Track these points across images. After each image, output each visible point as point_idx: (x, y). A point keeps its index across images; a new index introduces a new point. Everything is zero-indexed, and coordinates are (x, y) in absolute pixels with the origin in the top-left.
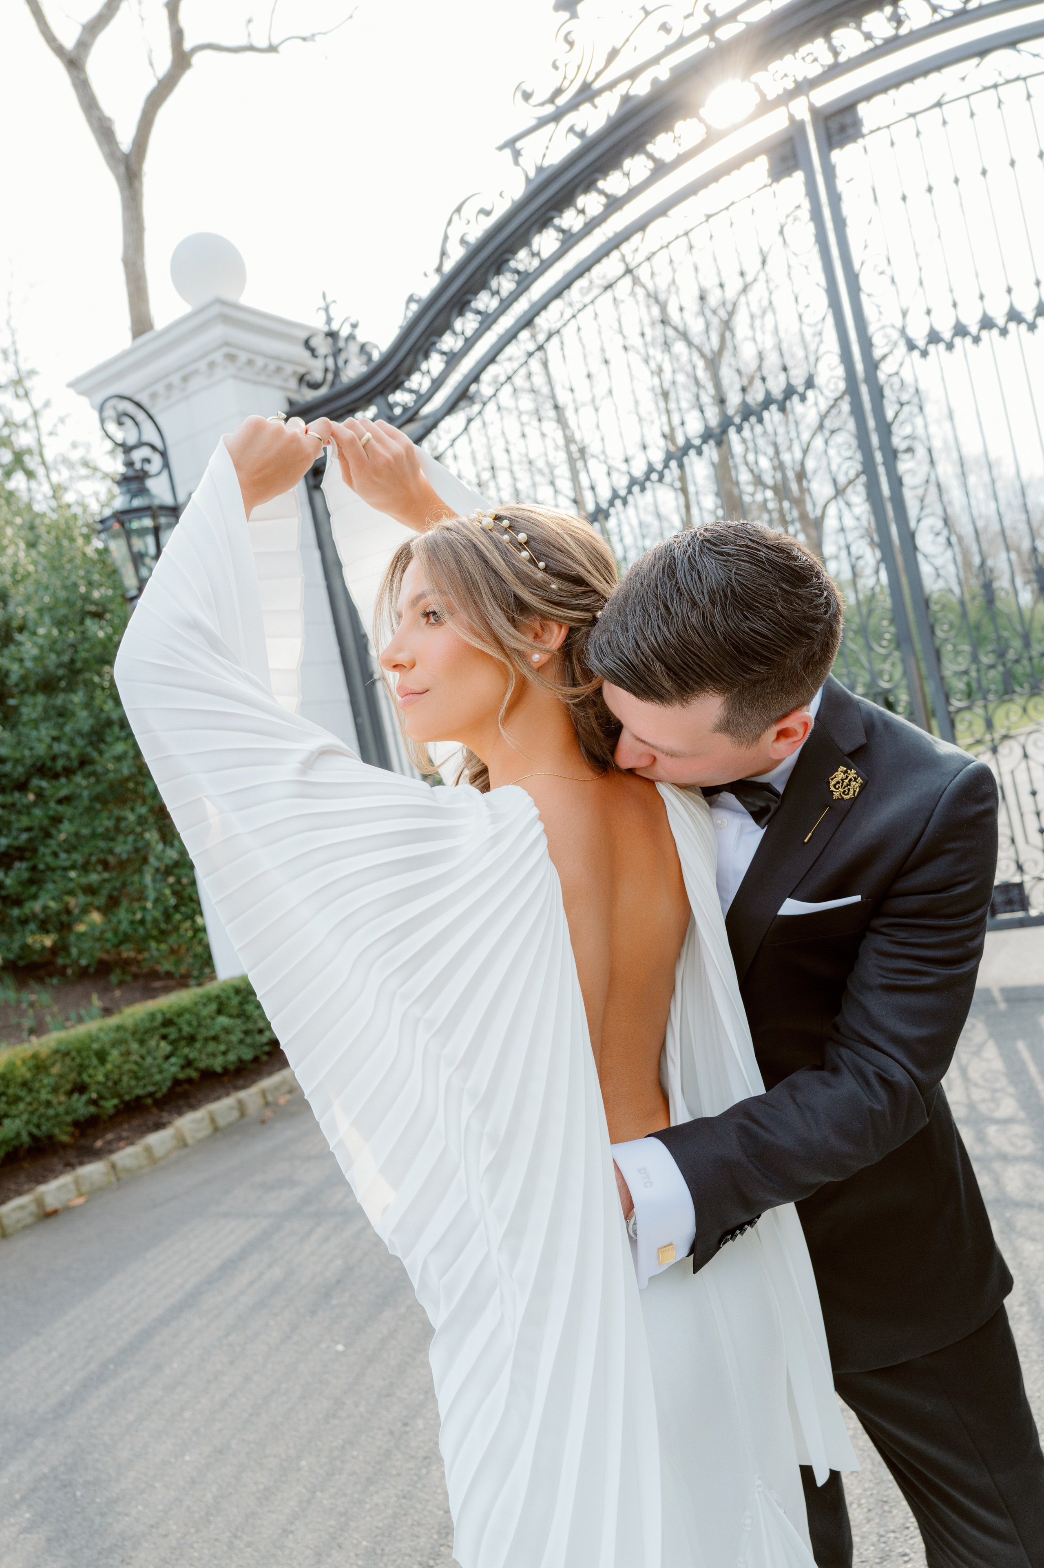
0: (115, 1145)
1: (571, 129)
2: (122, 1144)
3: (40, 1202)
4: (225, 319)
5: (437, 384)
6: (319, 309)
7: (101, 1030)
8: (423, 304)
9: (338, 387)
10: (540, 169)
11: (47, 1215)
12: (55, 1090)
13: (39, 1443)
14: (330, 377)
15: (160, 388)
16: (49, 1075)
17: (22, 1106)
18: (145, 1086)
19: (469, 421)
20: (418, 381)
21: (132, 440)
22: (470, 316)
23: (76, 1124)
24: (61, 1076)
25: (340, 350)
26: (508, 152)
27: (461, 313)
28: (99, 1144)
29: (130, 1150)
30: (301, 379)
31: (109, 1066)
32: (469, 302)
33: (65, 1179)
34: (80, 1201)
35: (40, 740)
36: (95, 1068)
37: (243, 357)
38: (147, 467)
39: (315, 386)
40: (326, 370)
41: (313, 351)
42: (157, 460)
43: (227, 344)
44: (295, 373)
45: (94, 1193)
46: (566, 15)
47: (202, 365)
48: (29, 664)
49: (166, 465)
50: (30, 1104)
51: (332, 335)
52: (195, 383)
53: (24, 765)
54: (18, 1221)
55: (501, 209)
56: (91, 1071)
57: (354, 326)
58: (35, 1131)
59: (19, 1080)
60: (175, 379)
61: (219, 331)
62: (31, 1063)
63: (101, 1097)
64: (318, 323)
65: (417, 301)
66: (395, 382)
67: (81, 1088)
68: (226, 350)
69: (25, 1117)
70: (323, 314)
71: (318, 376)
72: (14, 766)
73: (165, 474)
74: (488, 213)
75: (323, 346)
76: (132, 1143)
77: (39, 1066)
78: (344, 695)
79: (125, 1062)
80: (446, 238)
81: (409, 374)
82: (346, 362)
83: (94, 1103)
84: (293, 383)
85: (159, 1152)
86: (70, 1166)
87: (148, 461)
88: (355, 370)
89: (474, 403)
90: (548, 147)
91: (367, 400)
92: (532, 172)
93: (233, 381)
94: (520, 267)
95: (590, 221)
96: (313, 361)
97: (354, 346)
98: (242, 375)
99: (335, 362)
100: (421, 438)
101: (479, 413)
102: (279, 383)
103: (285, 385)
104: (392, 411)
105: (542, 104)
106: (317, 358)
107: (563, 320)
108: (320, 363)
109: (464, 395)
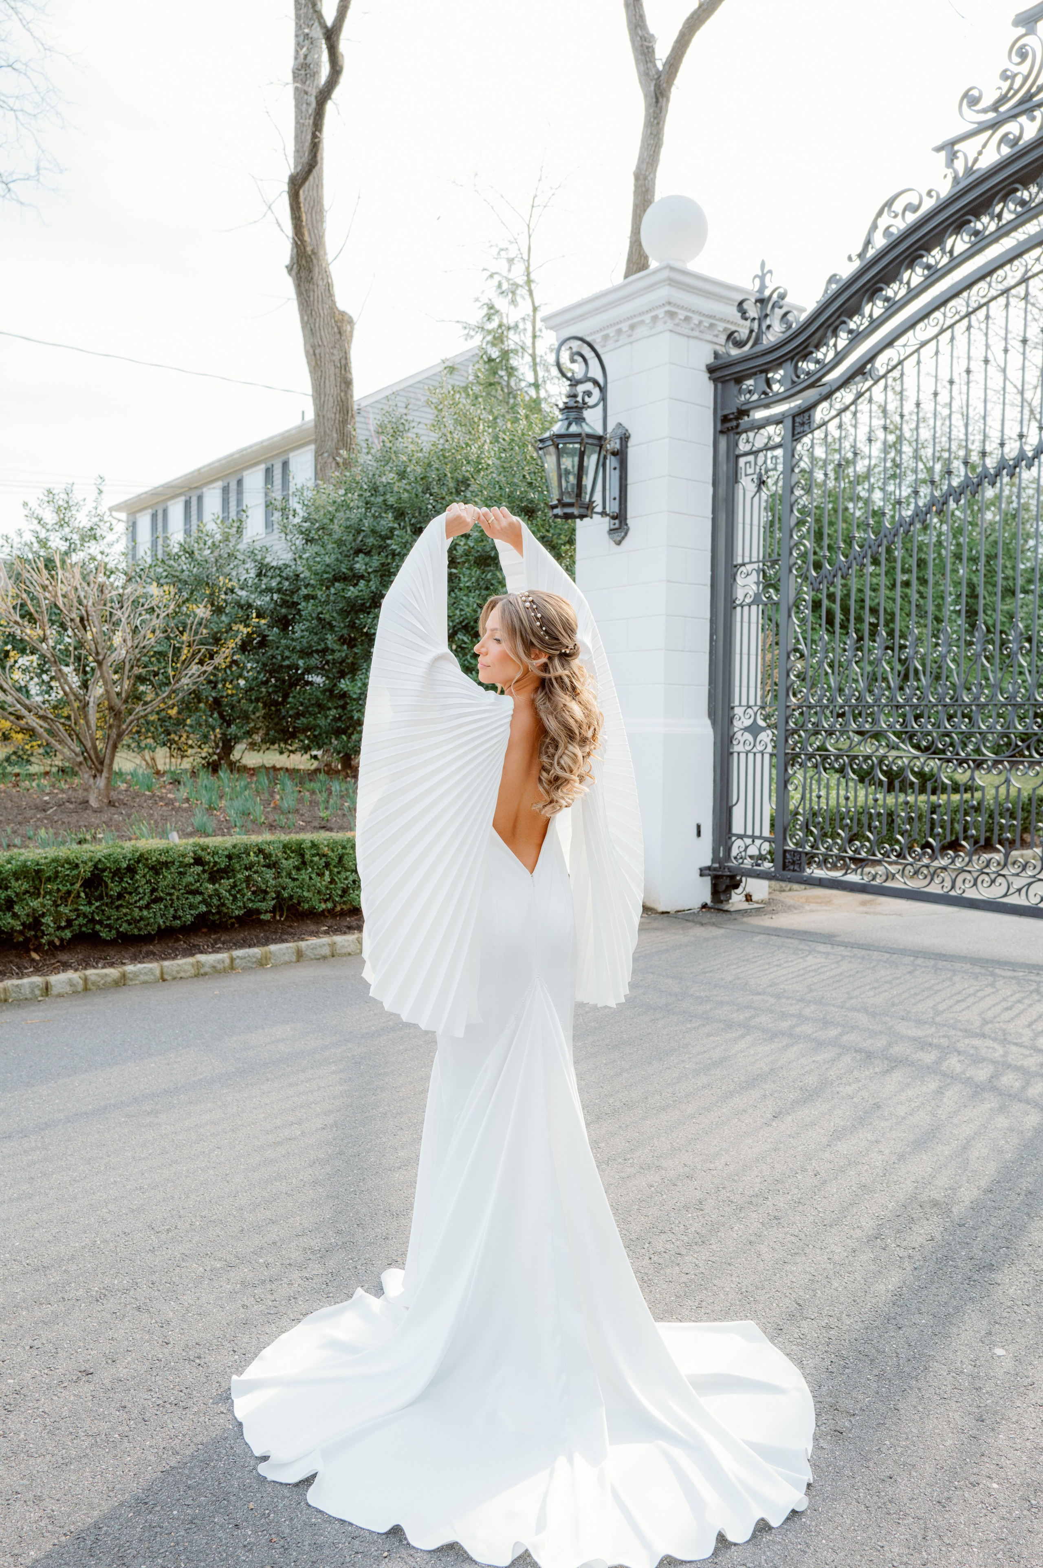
1: (1004, 139)
4: (672, 282)
5: (840, 358)
6: (756, 276)
8: (841, 284)
9: (758, 348)
10: (969, 172)
14: (753, 336)
15: (611, 332)
19: (860, 395)
20: (826, 354)
21: (579, 375)
22: (879, 303)
25: (766, 316)
26: (943, 154)
27: (871, 299)
30: (730, 336)
32: (881, 289)
35: (468, 606)
37: (682, 314)
38: (587, 399)
39: (739, 344)
40: (752, 331)
41: (743, 313)
42: (596, 392)
43: (669, 303)
44: (725, 329)
46: (1022, 30)
47: (647, 318)
49: (604, 399)
51: (762, 301)
52: (641, 331)
55: (928, 204)
57: (782, 297)
60: (625, 326)
61: (664, 292)
64: (753, 287)
65: (837, 282)
66: (803, 352)
68: (667, 308)
70: (757, 281)
71: (743, 333)
73: (601, 406)
74: (914, 209)
75: (753, 311)
78: (708, 615)
81: (817, 347)
82: (769, 327)
84: (722, 339)
87: (589, 394)
88: (774, 335)
89: (866, 380)
90: (980, 153)
91: (778, 363)
92: (961, 174)
93: (668, 334)
94: (932, 261)
95: (1003, 226)
96: (743, 322)
97: (779, 312)
98: (678, 329)
99: (760, 325)
100: (814, 405)
101: (869, 389)
102: (710, 338)
103: (715, 340)
104: (798, 377)
105: (985, 111)
106: (746, 319)
107: (957, 317)
108: (748, 323)
109: (860, 371)
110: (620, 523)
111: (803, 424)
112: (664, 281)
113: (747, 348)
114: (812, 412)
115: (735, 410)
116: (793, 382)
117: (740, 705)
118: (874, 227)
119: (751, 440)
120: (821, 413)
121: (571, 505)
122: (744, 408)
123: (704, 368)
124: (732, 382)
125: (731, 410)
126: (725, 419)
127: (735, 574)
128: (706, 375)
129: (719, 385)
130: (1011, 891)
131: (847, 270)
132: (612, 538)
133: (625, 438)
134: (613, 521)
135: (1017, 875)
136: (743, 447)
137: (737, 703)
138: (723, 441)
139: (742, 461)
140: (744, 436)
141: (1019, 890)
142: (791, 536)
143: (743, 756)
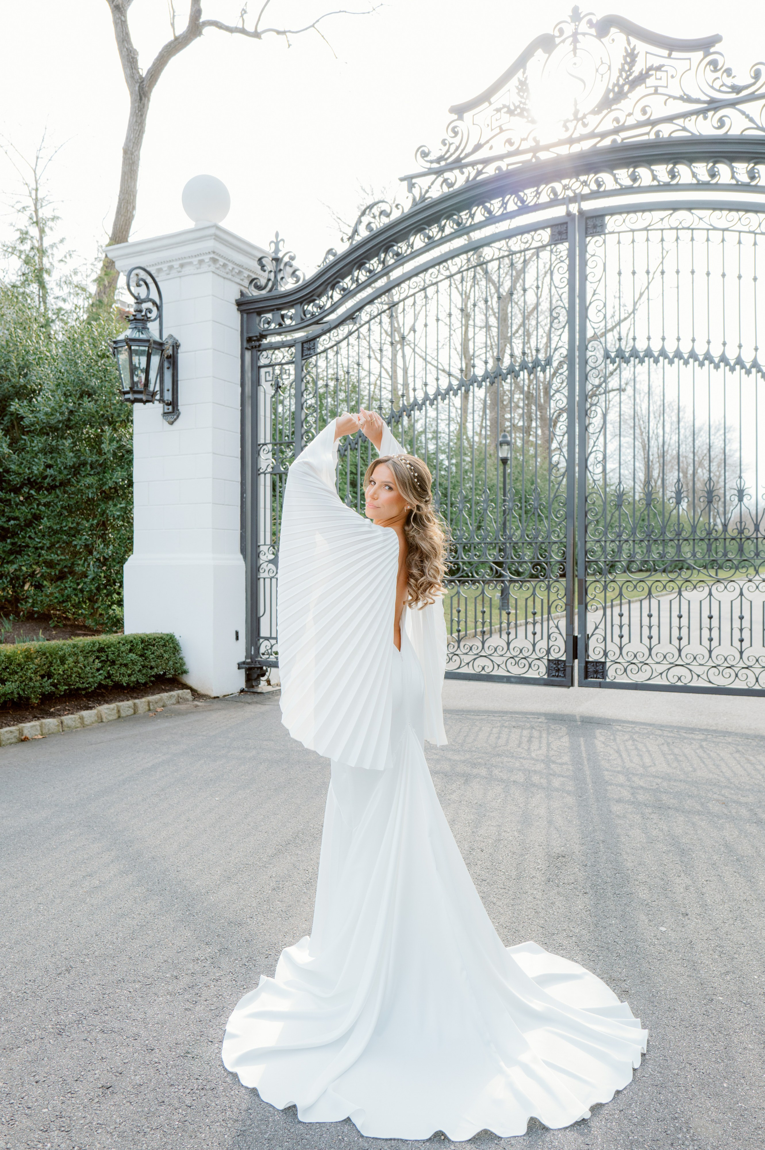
0: (62, 712)
1: (445, 182)
2: (65, 712)
3: (21, 732)
4: (217, 238)
5: (335, 307)
6: (272, 242)
7: (64, 645)
8: (337, 258)
9: (274, 293)
10: (423, 199)
11: (24, 740)
12: (35, 672)
14: (270, 284)
15: (165, 267)
16: (33, 663)
17: (16, 677)
18: (83, 683)
19: (350, 334)
20: (324, 302)
21: (143, 296)
22: (364, 273)
23: (43, 694)
24: (39, 666)
25: (280, 270)
26: (405, 183)
27: (358, 269)
28: (52, 710)
29: (70, 716)
30: (252, 282)
31: (66, 666)
32: (365, 263)
33: (35, 723)
34: (40, 737)
36: (58, 665)
37: (222, 261)
38: (149, 315)
39: (259, 288)
40: (269, 280)
41: (263, 267)
42: (155, 309)
43: (214, 252)
44: (249, 276)
45: (50, 734)
46: (454, 117)
47: (195, 261)
49: (160, 316)
50: (21, 677)
51: (277, 260)
52: (187, 270)
53: (21, 478)
54: (8, 739)
55: (396, 215)
56: (56, 667)
57: (292, 258)
58: (21, 693)
59: (18, 662)
60: (176, 264)
61: (211, 244)
62: (25, 654)
63: (59, 683)
64: (270, 249)
65: (335, 255)
66: (310, 299)
67: (50, 675)
68: (212, 256)
69: (17, 683)
70: (273, 246)
71: (263, 282)
72: (15, 477)
73: (158, 321)
74: (387, 216)
75: (270, 266)
76: (72, 714)
77: (28, 657)
78: (239, 479)
79: (75, 666)
81: (319, 296)
82: (282, 278)
83: (55, 685)
84: (246, 283)
85: (87, 721)
86: (36, 717)
87: (150, 310)
88: (288, 285)
89: (355, 323)
90: (430, 187)
91: (290, 305)
92: (418, 199)
93: (211, 274)
94: (400, 250)
95: (446, 236)
96: (262, 273)
97: (289, 270)
98: (218, 272)
99: (275, 277)
100: (319, 336)
101: (357, 329)
102: (238, 281)
103: (241, 282)
104: (305, 315)
105: (432, 162)
106: (265, 271)
107: (417, 289)
108: (266, 274)
109: (351, 317)
110: (173, 408)
111: (309, 349)
112: (210, 236)
113: (264, 292)
114: (315, 341)
115: (258, 334)
116: (302, 319)
117: (265, 545)
118: (359, 222)
119: (270, 356)
120: (323, 342)
121: (140, 392)
122: (264, 333)
123: (234, 302)
124: (255, 315)
125: (254, 334)
126: (250, 340)
127: (259, 451)
128: (236, 307)
129: (245, 316)
130: (463, 664)
131: (342, 248)
132: (166, 420)
133: (176, 346)
134: (166, 407)
135: (466, 654)
136: (263, 361)
137: (262, 542)
138: (248, 355)
139: (263, 371)
140: (264, 353)
141: (468, 664)
142: (302, 426)
143: (268, 581)
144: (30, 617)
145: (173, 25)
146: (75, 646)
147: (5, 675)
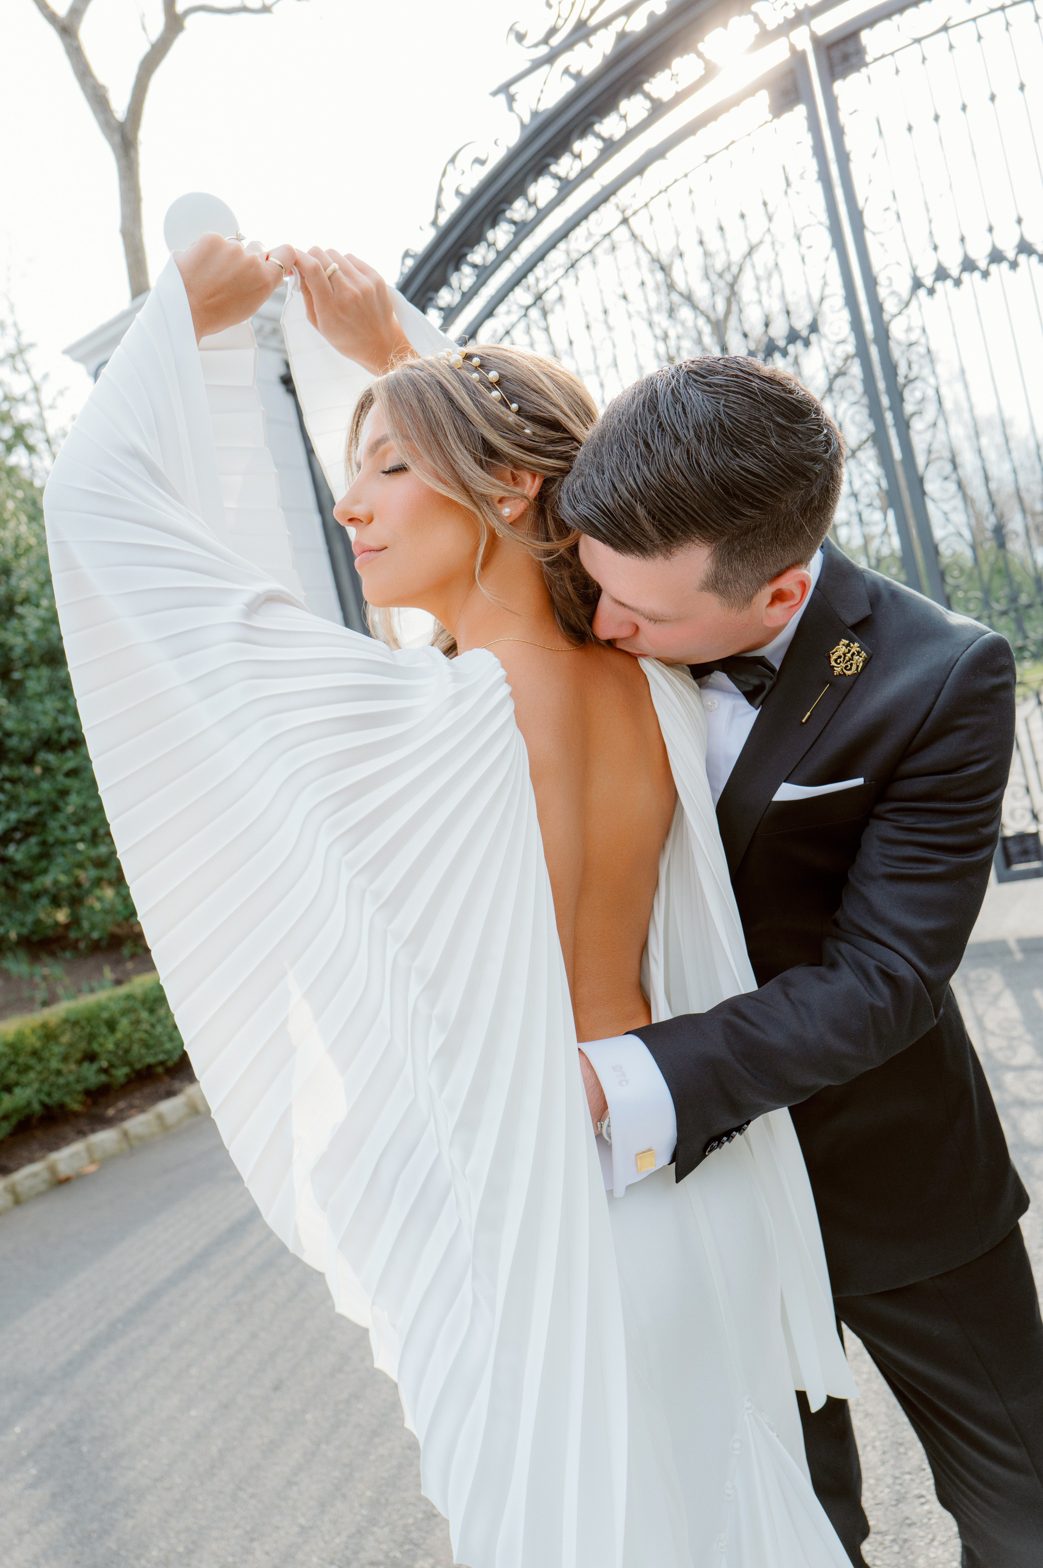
0: (126, 1113)
1: (566, 71)
2: (133, 1111)
3: (52, 1170)
7: (110, 999)
8: (419, 259)
10: (535, 114)
11: (60, 1182)
12: (65, 1059)
13: (47, 1401)
16: (58, 1044)
17: (32, 1075)
18: (156, 1055)
22: (466, 270)
23: (88, 1093)
24: (71, 1045)
26: (502, 98)
27: (457, 268)
28: (111, 1112)
29: (142, 1118)
31: (119, 1035)
32: (465, 255)
33: (78, 1147)
34: (92, 1168)
35: (45, 713)
36: (105, 1036)
45: (106, 1161)
48: (32, 637)
50: (40, 1073)
53: (30, 739)
54: (31, 1188)
55: (496, 156)
56: (101, 1040)
58: (46, 1100)
59: (29, 1049)
62: (40, 1032)
63: (112, 1065)
65: (413, 256)
67: (91, 1057)
69: (36, 1086)
72: (21, 741)
74: (482, 162)
76: (143, 1111)
77: (49, 1035)
79: (136, 1031)
80: (441, 190)
85: (171, 1119)
86: (82, 1134)
90: (542, 91)
92: (526, 118)
94: (517, 217)
95: (587, 167)
105: (536, 45)
107: (561, 271)
123: (277, 380)
128: (281, 388)
144: (96, 948)
145: (144, 28)
146: (129, 997)
147: (12, 1075)
